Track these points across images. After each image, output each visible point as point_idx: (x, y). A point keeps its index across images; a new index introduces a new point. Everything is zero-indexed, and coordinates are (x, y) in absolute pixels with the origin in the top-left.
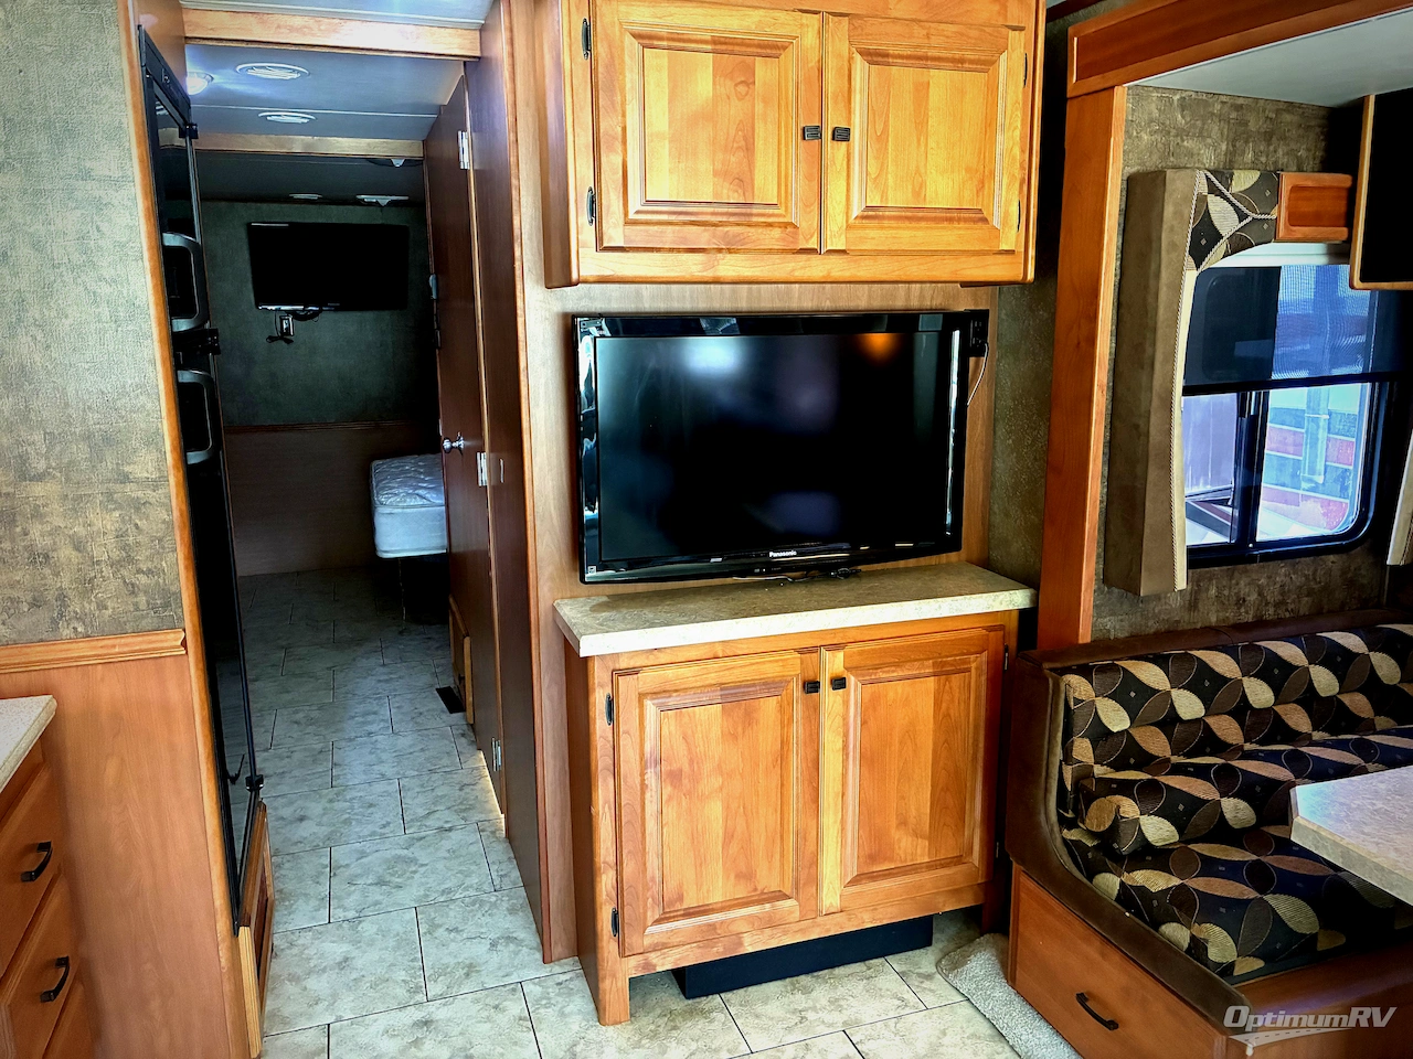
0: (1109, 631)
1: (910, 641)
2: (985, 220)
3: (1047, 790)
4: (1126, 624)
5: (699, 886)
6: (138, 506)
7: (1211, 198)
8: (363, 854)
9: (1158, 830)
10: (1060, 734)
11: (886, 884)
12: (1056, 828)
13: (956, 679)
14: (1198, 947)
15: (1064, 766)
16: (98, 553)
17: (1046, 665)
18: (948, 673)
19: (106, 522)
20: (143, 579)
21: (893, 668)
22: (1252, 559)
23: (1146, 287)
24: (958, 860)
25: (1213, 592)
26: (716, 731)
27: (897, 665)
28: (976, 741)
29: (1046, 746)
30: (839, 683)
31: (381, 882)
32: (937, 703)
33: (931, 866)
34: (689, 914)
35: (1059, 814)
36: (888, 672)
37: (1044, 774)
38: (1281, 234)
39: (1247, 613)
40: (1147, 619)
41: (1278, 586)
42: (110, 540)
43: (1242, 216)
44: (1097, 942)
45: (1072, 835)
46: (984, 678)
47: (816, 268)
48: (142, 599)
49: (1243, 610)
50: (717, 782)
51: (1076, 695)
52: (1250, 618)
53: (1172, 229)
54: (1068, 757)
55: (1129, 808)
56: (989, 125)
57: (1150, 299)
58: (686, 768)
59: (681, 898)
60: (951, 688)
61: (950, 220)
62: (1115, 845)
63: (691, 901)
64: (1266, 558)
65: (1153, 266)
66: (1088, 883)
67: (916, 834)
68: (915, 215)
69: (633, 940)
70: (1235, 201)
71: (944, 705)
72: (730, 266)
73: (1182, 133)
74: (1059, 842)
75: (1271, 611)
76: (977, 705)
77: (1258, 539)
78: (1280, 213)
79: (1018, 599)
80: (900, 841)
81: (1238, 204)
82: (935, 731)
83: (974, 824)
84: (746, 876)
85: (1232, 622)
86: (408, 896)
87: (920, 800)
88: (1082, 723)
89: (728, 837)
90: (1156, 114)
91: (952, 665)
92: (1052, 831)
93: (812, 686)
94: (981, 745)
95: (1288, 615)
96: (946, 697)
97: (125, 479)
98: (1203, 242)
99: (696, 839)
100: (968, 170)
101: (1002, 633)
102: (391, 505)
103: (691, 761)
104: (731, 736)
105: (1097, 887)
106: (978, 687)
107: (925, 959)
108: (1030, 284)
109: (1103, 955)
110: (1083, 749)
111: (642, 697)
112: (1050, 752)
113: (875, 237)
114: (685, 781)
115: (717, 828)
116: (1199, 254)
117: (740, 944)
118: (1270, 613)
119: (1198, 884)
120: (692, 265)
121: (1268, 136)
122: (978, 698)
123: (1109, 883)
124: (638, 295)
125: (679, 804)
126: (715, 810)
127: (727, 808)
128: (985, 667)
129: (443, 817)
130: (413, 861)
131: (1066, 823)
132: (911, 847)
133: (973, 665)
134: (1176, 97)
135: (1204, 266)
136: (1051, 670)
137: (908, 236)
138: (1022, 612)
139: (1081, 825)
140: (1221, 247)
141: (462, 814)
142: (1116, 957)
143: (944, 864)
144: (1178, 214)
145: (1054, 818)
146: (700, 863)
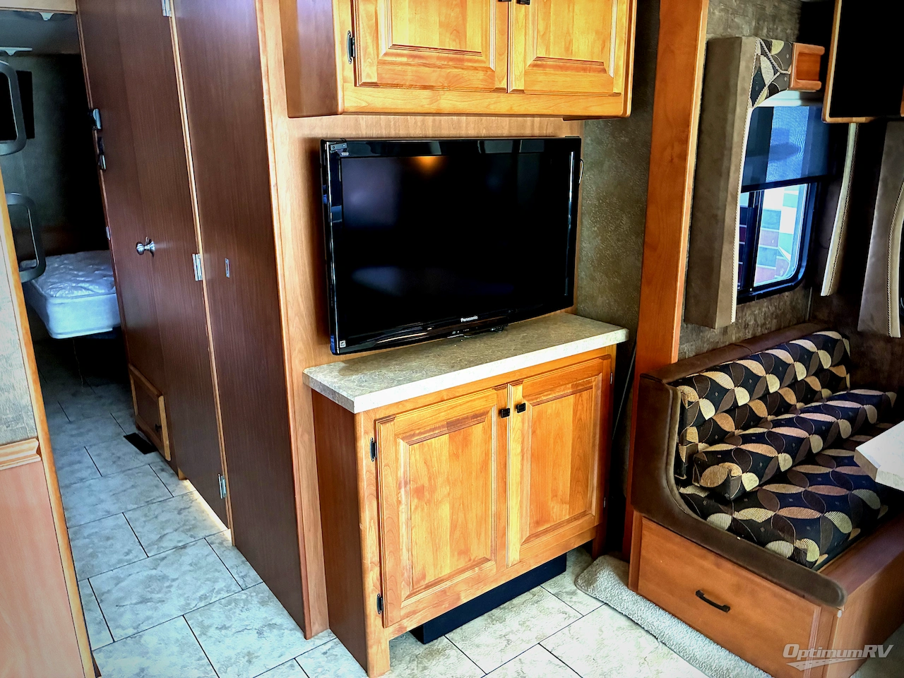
0: (685, 353)
1: (559, 373)
2: (604, 71)
3: (667, 464)
4: (694, 347)
5: (435, 566)
7: (762, 58)
8: (118, 580)
9: (750, 481)
10: (677, 426)
11: (544, 539)
12: (675, 488)
13: (585, 394)
14: (798, 555)
15: (680, 447)
17: (665, 381)
18: (581, 391)
21: (549, 392)
22: (752, 299)
23: (725, 120)
24: (584, 514)
26: (445, 453)
27: (551, 390)
28: (595, 434)
29: (667, 435)
30: (521, 408)
31: (144, 601)
32: (574, 413)
33: (569, 521)
34: (428, 587)
35: (676, 478)
36: (547, 395)
37: (665, 453)
38: (793, 84)
39: (749, 332)
40: (704, 343)
41: (763, 314)
43: (775, 71)
44: (712, 557)
45: (689, 490)
46: (600, 391)
47: (503, 104)
49: (747, 331)
50: (446, 490)
51: (689, 399)
52: (749, 336)
53: (744, 78)
54: (682, 440)
55: (736, 470)
57: (728, 128)
58: (427, 485)
59: (424, 577)
60: (582, 401)
61: (585, 70)
62: (727, 495)
63: (430, 578)
64: (760, 297)
65: (731, 104)
66: (703, 521)
67: (563, 502)
68: (566, 65)
69: (392, 613)
70: (773, 61)
71: (578, 413)
72: (448, 101)
74: (678, 496)
75: (759, 329)
76: (596, 410)
77: (755, 285)
78: (792, 70)
79: (619, 336)
80: (553, 508)
81: (774, 63)
82: (573, 431)
83: (593, 488)
84: (464, 552)
85: (742, 339)
86: (173, 607)
87: (563, 478)
88: (691, 418)
89: (454, 527)
91: (582, 385)
92: (672, 491)
93: (504, 413)
94: (598, 436)
95: (766, 332)
96: (580, 407)
98: (757, 87)
99: (433, 533)
100: (596, 32)
101: (610, 360)
103: (430, 478)
104: (454, 456)
105: (713, 523)
106: (596, 397)
107: (565, 581)
108: (628, 118)
109: (718, 566)
110: (692, 434)
111: (396, 436)
112: (670, 438)
113: (544, 80)
114: (426, 494)
115: (447, 524)
116: (754, 98)
117: (459, 598)
118: (759, 331)
119: (785, 512)
120: (421, 100)
122: (596, 404)
123: (722, 520)
125: (423, 509)
126: (445, 511)
127: (452, 507)
128: (600, 384)
129: (174, 539)
130: (164, 578)
131: (680, 483)
132: (560, 511)
133: (594, 384)
135: (756, 106)
136: (669, 384)
137: (563, 81)
138: (619, 346)
139: (696, 484)
140: (765, 91)
141: (189, 533)
142: (729, 565)
143: (576, 518)
144: (747, 67)
145: (673, 481)
146: (436, 549)
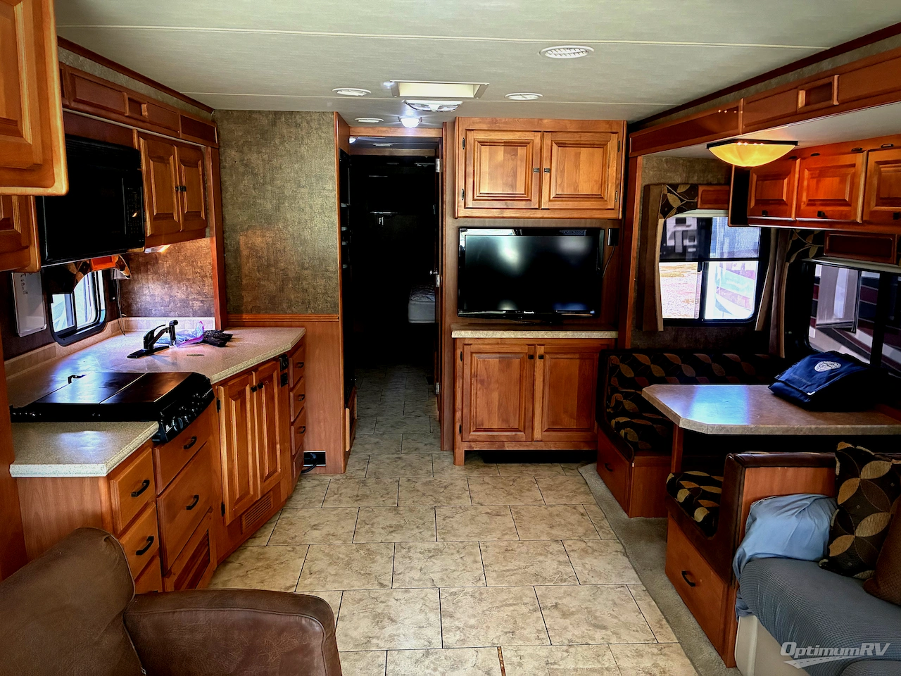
5: (489, 421)
6: (330, 278)
7: (669, 194)
8: (388, 419)
9: (630, 406)
11: (559, 434)
13: (587, 361)
16: (319, 291)
18: (585, 359)
19: (321, 282)
20: (329, 299)
21: (563, 355)
22: (704, 326)
24: (588, 430)
25: (684, 336)
26: (497, 369)
27: (565, 353)
29: (604, 380)
30: (541, 357)
31: (392, 427)
32: (580, 370)
33: (577, 430)
34: (485, 430)
36: (561, 355)
38: (699, 206)
42: (322, 287)
43: (682, 201)
47: (539, 214)
48: (329, 305)
50: (497, 386)
51: (612, 362)
53: (652, 205)
54: (610, 384)
55: (620, 397)
56: (605, 165)
58: (486, 379)
59: (482, 425)
60: (585, 364)
61: (588, 198)
63: (486, 426)
64: (710, 326)
66: (609, 424)
67: (571, 417)
68: (574, 197)
69: (465, 435)
70: (679, 196)
71: (583, 370)
72: (507, 214)
73: (667, 171)
77: (707, 318)
78: (698, 200)
79: (613, 334)
80: (564, 418)
82: (579, 380)
84: (506, 421)
86: (403, 430)
87: (573, 404)
88: (615, 372)
89: (500, 405)
90: (655, 164)
91: (587, 356)
93: (532, 357)
96: (584, 367)
97: (327, 271)
98: (666, 209)
99: (489, 404)
100: (596, 181)
102: (415, 300)
103: (488, 378)
104: (501, 370)
111: (472, 353)
112: (605, 382)
113: (558, 205)
114: (485, 384)
115: (496, 403)
117: (503, 446)
120: (495, 213)
121: (704, 171)
122: (596, 369)
123: (613, 422)
124: (485, 222)
125: (483, 391)
126: (495, 395)
127: (500, 395)
129: (418, 413)
130: (405, 423)
132: (569, 421)
133: (595, 357)
134: (664, 159)
137: (571, 205)
138: (615, 339)
140: (674, 211)
143: (583, 430)
144: (654, 200)
146: (490, 412)
